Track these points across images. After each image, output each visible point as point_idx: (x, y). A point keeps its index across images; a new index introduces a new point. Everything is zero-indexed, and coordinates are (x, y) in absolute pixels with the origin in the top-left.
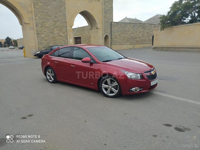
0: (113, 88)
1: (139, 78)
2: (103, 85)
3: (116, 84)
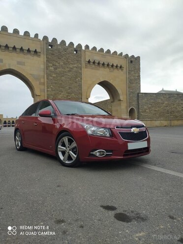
0: (71, 152)
1: (108, 135)
2: (59, 146)
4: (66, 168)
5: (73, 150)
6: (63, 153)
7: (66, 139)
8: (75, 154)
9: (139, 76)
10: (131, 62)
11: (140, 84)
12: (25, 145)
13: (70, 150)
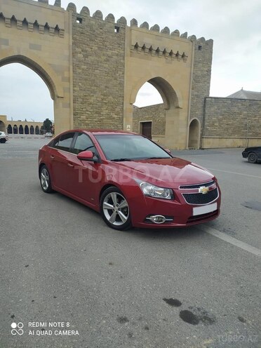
0: (120, 212)
1: (168, 197)
2: (105, 203)
3: (125, 204)
4: (113, 230)
5: (122, 210)
6: (110, 212)
7: (114, 195)
8: (126, 215)
9: (209, 71)
10: (200, 47)
11: (209, 83)
12: (55, 187)
13: (119, 209)
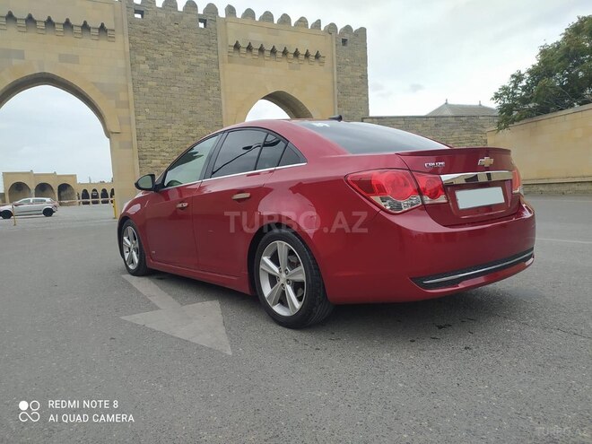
9: (364, 77)
10: (344, 41)
11: (367, 95)
